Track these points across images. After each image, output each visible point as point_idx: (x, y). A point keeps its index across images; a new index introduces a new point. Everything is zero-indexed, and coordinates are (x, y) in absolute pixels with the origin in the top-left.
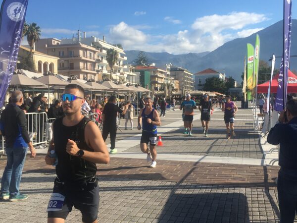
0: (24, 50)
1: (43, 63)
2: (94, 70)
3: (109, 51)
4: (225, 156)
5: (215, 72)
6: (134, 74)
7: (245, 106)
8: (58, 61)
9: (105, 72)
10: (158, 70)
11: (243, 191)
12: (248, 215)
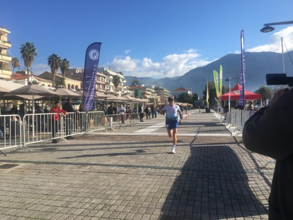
1: (75, 86)
2: (104, 90)
3: (114, 77)
5: (184, 89)
6: (131, 92)
8: (81, 83)
9: (112, 91)
10: (147, 89)
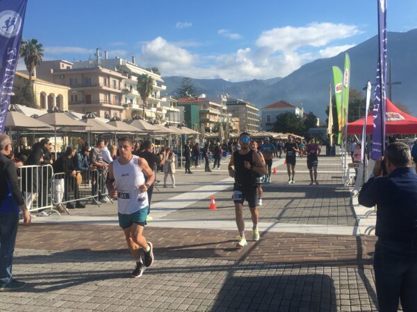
0: (20, 77)
1: (48, 95)
2: (120, 104)
3: (141, 78)
4: (303, 222)
5: (289, 105)
6: (176, 110)
7: (331, 152)
8: (69, 92)
9: (135, 106)
10: (210, 103)
11: (327, 271)
12: (336, 305)
